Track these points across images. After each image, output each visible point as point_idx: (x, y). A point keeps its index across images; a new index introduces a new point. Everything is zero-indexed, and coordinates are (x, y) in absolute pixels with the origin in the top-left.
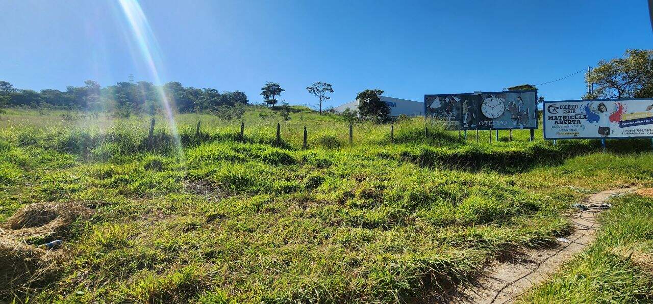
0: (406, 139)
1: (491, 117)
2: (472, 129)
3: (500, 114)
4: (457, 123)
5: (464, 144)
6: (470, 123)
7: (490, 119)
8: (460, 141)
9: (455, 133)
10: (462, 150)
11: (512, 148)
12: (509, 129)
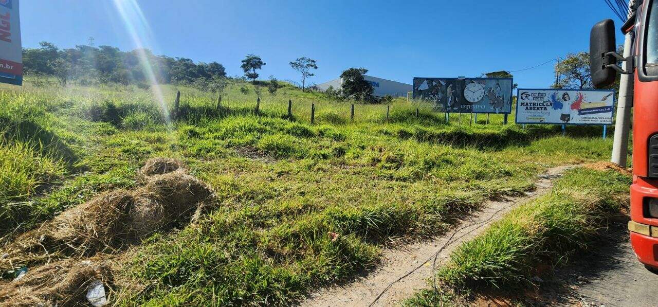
0: (400, 119)
1: (471, 101)
2: (455, 111)
3: (480, 98)
4: (442, 106)
5: (449, 125)
6: (452, 106)
7: (471, 103)
8: (445, 122)
9: (441, 115)
10: (449, 130)
11: (488, 130)
12: (486, 113)
